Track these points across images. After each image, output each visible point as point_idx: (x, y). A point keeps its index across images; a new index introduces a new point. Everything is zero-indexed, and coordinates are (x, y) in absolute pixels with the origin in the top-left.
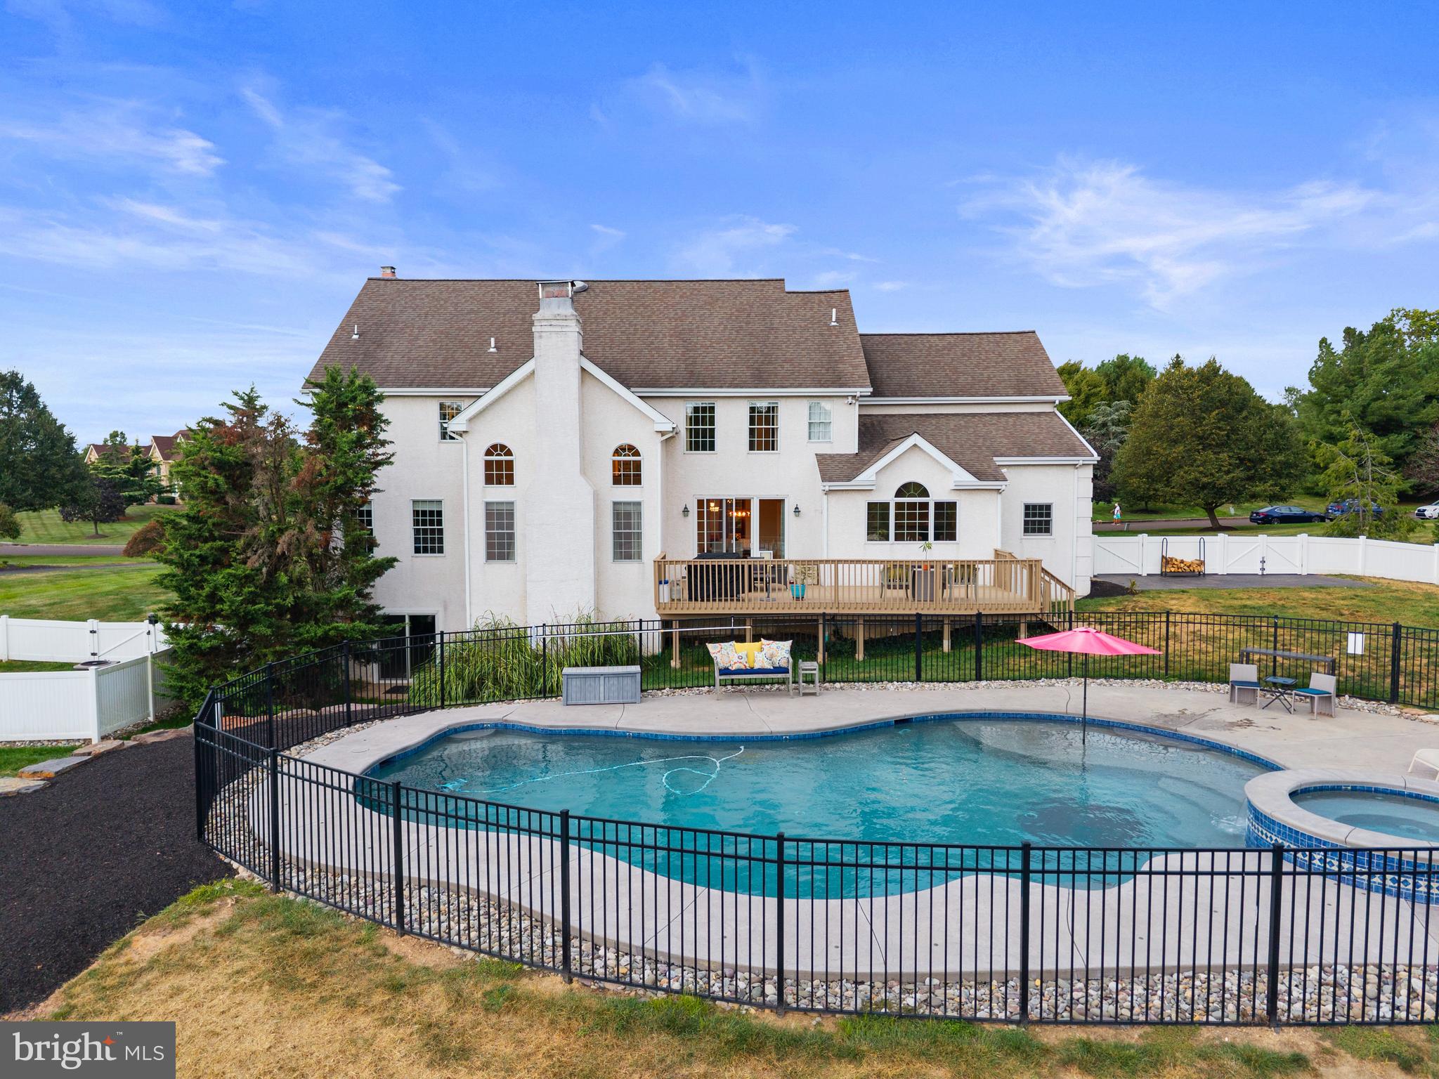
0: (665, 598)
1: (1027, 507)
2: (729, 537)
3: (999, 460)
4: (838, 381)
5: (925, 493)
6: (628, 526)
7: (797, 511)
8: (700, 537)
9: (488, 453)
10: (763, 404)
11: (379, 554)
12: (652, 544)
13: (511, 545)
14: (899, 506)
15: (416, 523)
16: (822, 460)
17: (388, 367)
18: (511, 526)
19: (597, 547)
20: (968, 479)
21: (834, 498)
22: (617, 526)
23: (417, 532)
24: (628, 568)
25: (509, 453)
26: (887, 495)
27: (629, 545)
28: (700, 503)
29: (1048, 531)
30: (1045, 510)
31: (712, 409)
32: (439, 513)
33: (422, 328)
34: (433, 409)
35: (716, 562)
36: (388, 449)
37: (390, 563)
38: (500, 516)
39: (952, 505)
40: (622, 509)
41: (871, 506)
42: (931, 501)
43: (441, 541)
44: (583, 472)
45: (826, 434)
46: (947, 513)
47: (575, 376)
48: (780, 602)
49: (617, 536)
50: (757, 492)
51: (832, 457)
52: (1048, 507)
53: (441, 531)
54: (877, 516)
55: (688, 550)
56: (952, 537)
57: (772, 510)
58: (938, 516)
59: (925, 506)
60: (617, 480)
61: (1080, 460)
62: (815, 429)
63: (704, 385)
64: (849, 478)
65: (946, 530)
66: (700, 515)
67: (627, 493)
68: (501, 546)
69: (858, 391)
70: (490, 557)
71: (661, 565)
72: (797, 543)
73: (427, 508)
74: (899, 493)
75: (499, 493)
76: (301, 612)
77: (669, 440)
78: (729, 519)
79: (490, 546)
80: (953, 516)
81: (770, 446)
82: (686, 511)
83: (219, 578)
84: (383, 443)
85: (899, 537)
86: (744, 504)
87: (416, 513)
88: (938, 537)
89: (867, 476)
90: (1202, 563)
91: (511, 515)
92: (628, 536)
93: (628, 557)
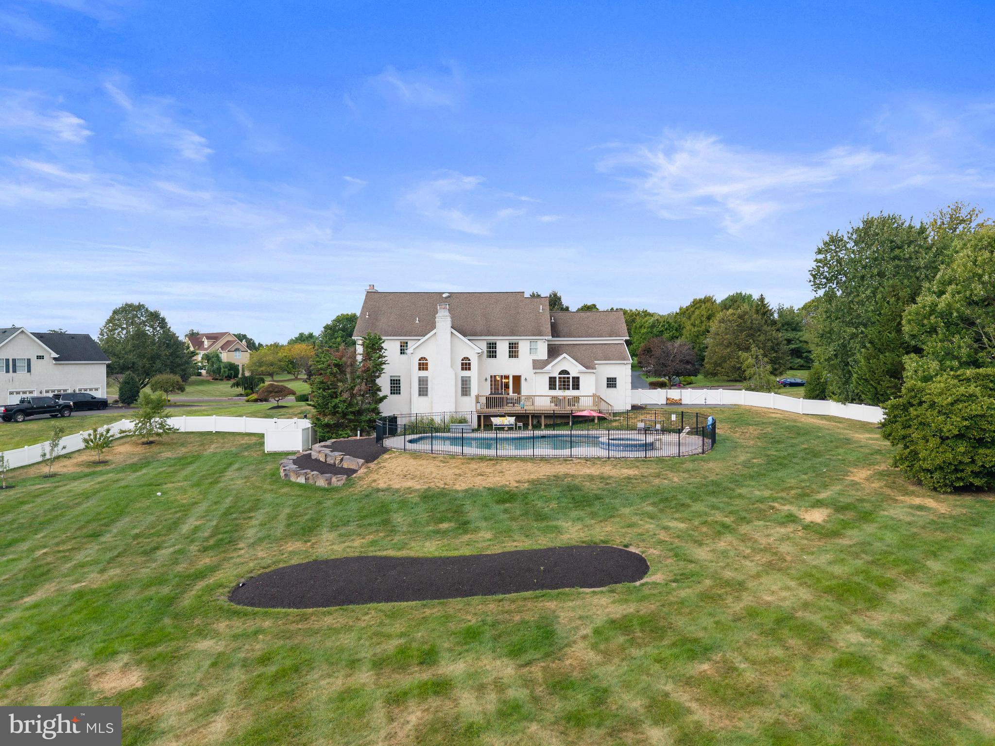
0: (479, 408)
1: (608, 379)
2: (502, 389)
3: (596, 362)
4: (540, 334)
5: (568, 374)
6: (466, 385)
7: (526, 379)
8: (491, 389)
9: (420, 360)
10: (514, 342)
11: (381, 394)
12: (474, 390)
13: (427, 391)
14: (560, 378)
15: (391, 384)
16: (534, 361)
17: (381, 329)
18: (427, 385)
19: (456, 392)
20: (583, 369)
21: (537, 375)
22: (462, 384)
23: (391, 387)
24: (466, 398)
25: (427, 360)
26: (556, 374)
27: (466, 391)
28: (491, 377)
29: (615, 387)
30: (614, 379)
31: (495, 344)
32: (399, 380)
33: (391, 313)
34: (398, 344)
35: (497, 396)
36: (386, 359)
37: (385, 397)
38: (423, 381)
39: (578, 378)
40: (464, 379)
41: (550, 378)
42: (571, 376)
43: (400, 390)
44: (452, 367)
45: (536, 353)
46: (576, 380)
47: (450, 335)
48: (517, 409)
49: (462, 388)
50: (511, 373)
51: (538, 360)
52: (615, 378)
53: (400, 387)
54: (552, 381)
55: (487, 391)
56: (578, 389)
57: (517, 379)
58: (573, 382)
59: (568, 378)
60: (462, 369)
61: (625, 362)
62: (532, 351)
63: (493, 335)
64: (542, 368)
65: (576, 386)
66: (491, 381)
67: (466, 373)
68: (423, 391)
69: (547, 338)
70: (420, 395)
71: (477, 397)
72: (525, 390)
73: (395, 378)
74: (560, 374)
75: (423, 373)
76: (359, 413)
77: (480, 355)
78: (502, 382)
79: (420, 391)
80: (578, 382)
81: (516, 356)
82: (486, 379)
83: (337, 400)
84: (385, 357)
85: (560, 389)
86: (507, 377)
87: (391, 380)
88: (573, 389)
89: (549, 367)
90: (681, 400)
91: (427, 381)
92: (466, 388)
93: (466, 395)
